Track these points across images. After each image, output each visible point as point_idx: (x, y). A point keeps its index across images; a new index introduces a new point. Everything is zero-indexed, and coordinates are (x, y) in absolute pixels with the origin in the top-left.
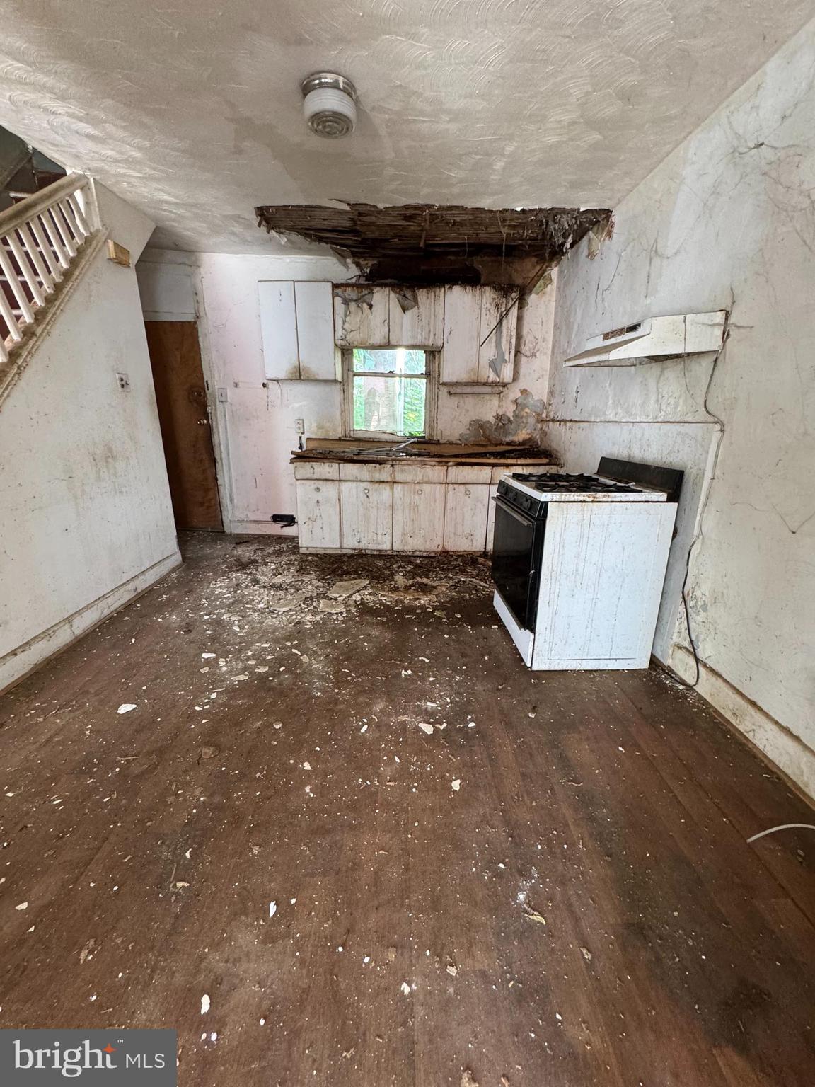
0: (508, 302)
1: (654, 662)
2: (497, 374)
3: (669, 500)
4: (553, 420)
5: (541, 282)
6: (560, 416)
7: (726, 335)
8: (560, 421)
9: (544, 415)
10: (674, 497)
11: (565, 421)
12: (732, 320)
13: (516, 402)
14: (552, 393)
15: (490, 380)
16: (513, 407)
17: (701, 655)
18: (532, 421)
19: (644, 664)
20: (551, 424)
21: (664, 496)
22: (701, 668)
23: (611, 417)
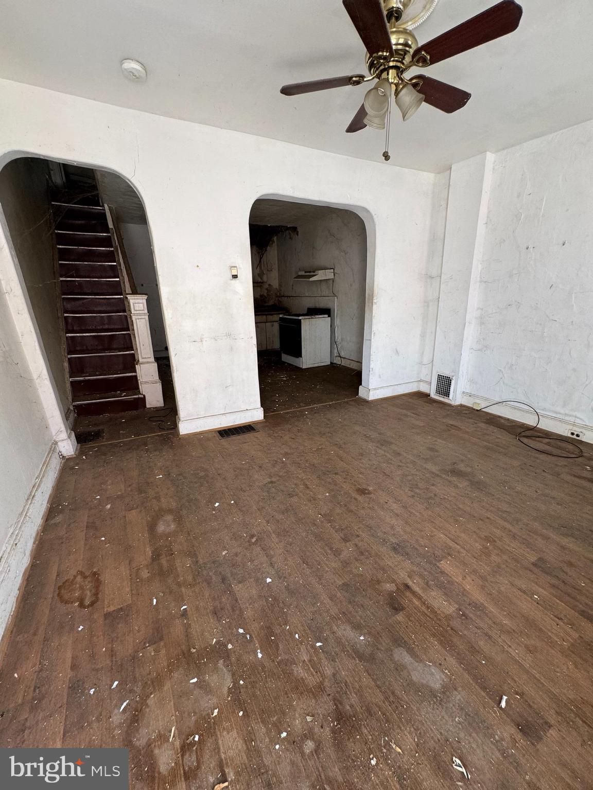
0: (262, 251)
1: (331, 363)
2: (261, 279)
3: (328, 317)
4: (283, 296)
5: (271, 242)
6: (286, 295)
7: (334, 275)
8: (287, 297)
9: (278, 294)
10: (329, 316)
11: (290, 297)
12: (335, 271)
13: (267, 289)
14: (280, 285)
15: (259, 281)
16: (266, 291)
17: (341, 355)
18: (274, 297)
19: (329, 364)
20: (283, 298)
21: (327, 316)
22: (342, 359)
23: (307, 295)
